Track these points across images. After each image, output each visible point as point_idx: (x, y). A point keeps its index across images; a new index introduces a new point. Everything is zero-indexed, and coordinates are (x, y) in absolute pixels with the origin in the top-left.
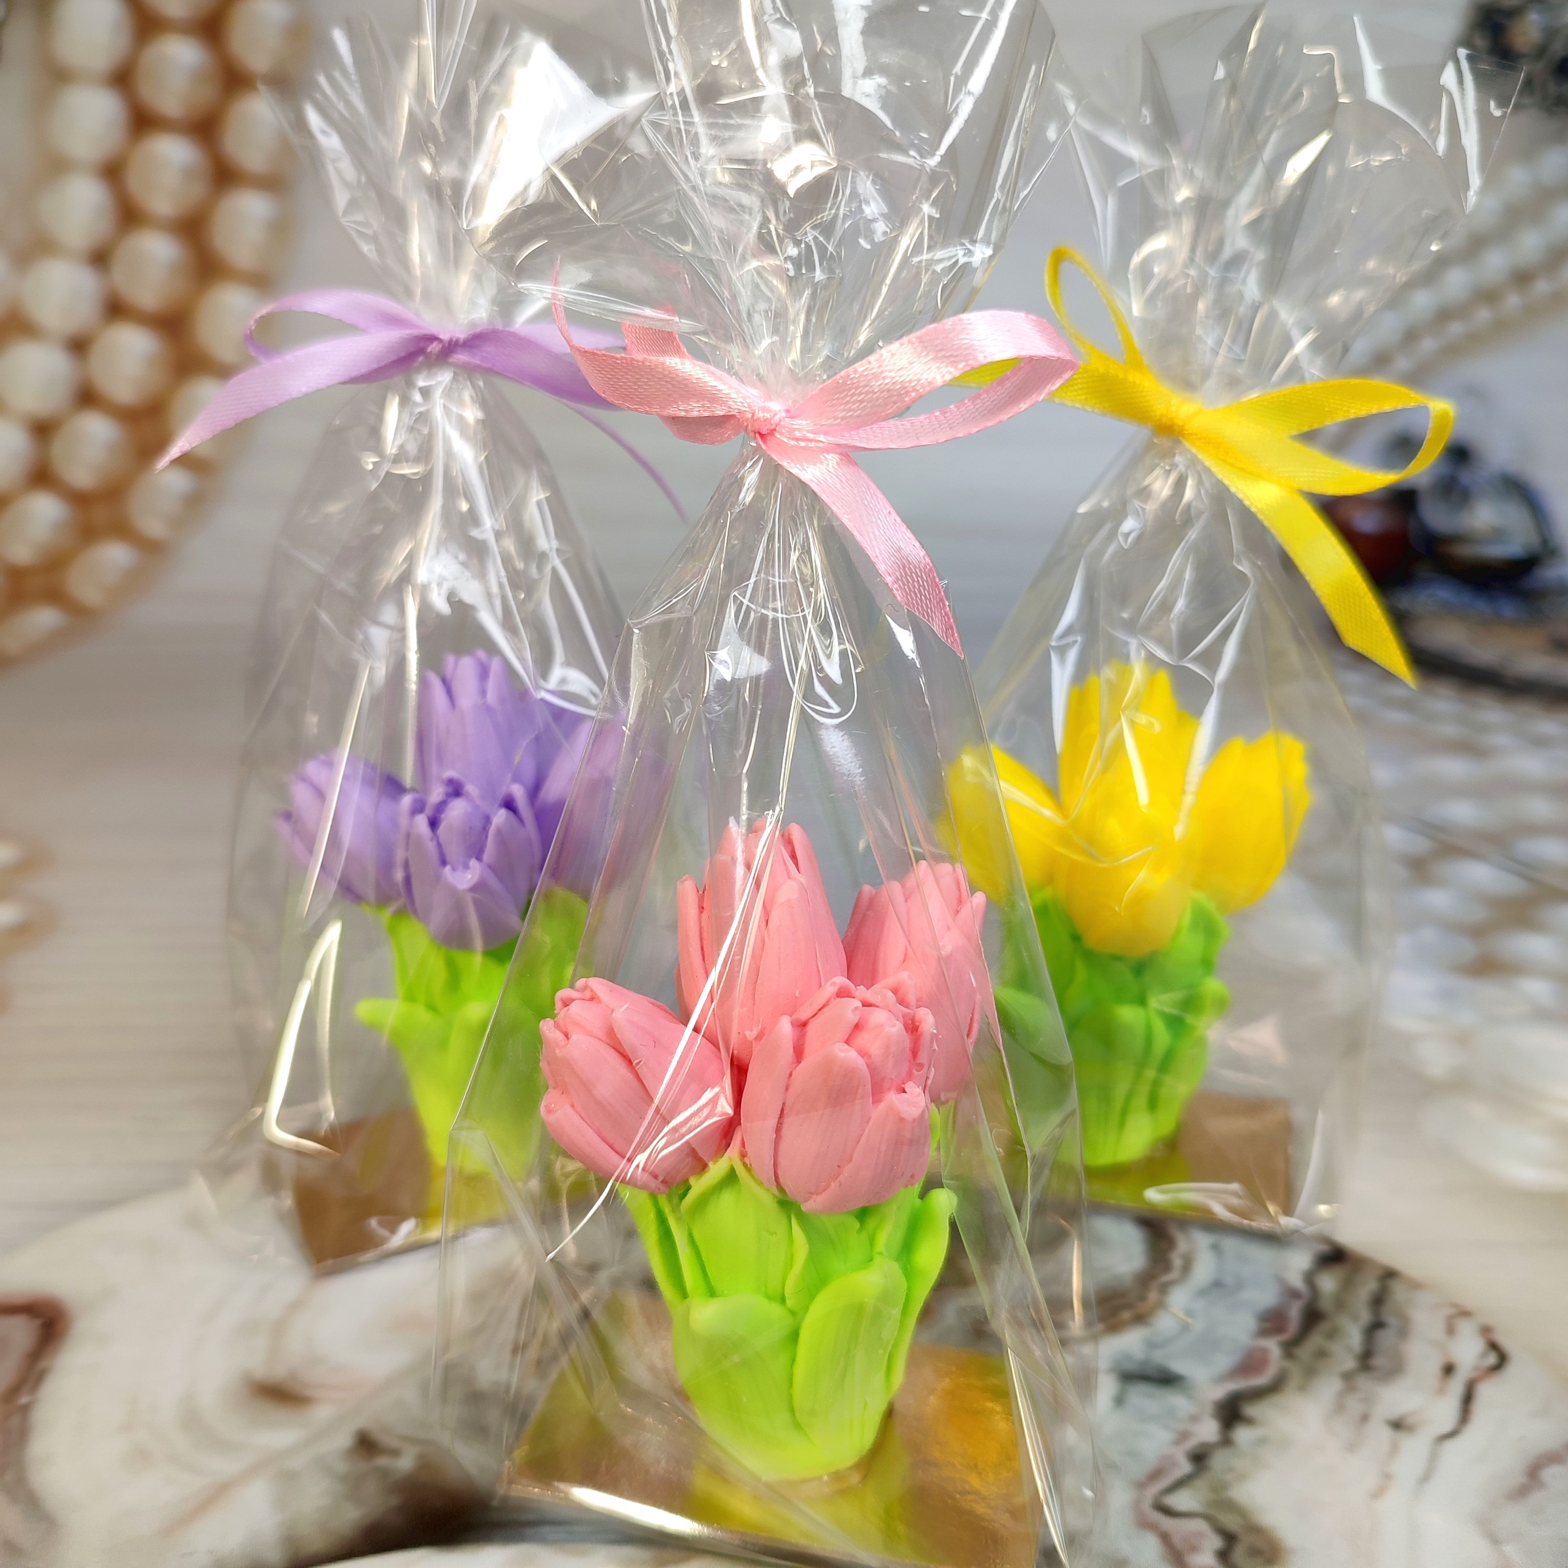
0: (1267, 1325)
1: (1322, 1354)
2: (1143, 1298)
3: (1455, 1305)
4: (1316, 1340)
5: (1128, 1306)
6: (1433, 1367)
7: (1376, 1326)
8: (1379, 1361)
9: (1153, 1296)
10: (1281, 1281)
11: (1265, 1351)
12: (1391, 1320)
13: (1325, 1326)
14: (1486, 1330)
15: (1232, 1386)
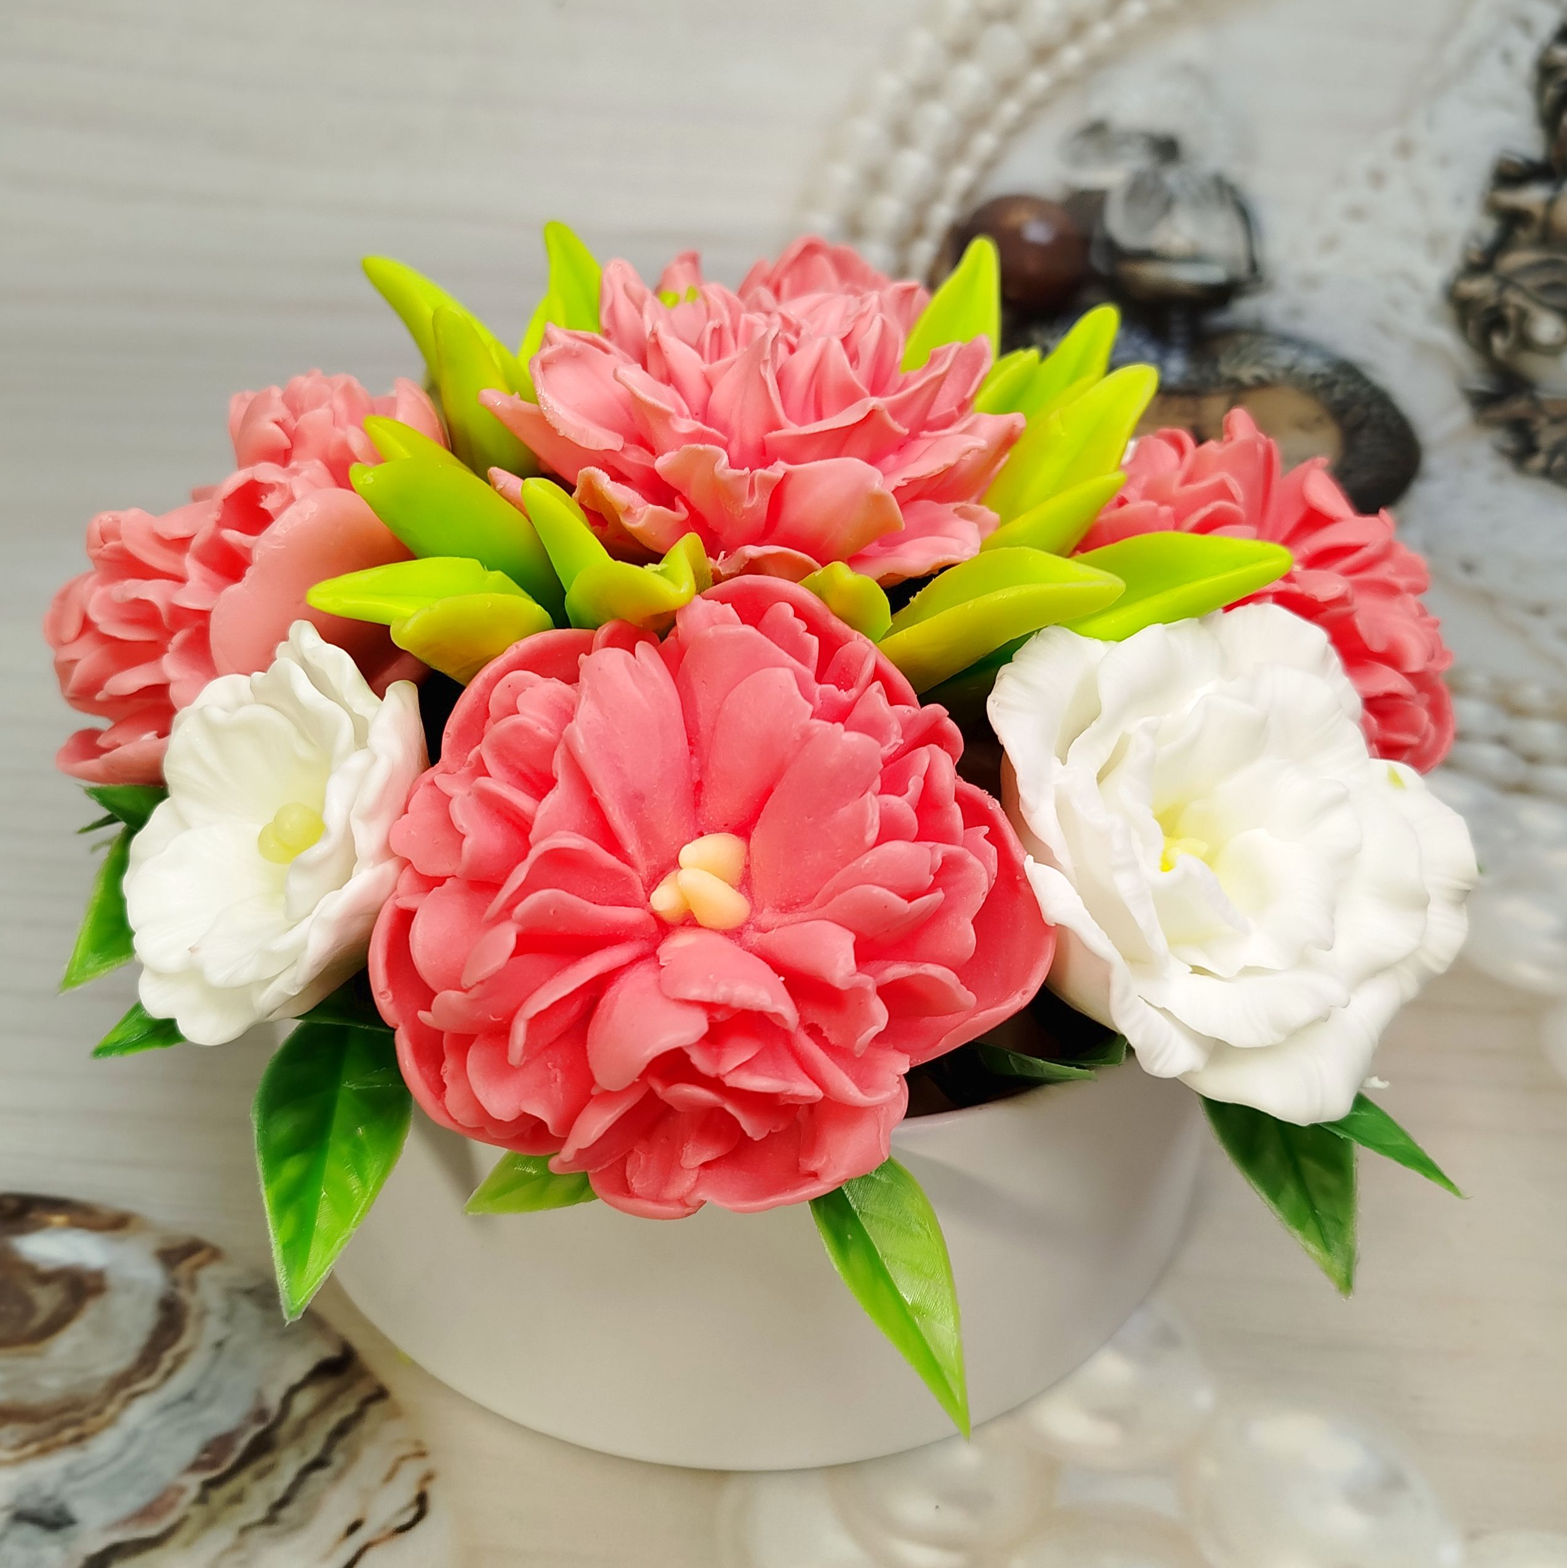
0: (206, 1457)
1: (237, 1499)
2: (98, 1412)
3: (418, 1443)
4: (244, 1478)
5: (78, 1422)
6: (340, 1525)
7: (319, 1463)
8: (287, 1513)
9: (111, 1410)
10: (259, 1395)
11: (181, 1491)
12: (338, 1458)
13: (265, 1461)
14: (428, 1477)
15: (117, 1537)
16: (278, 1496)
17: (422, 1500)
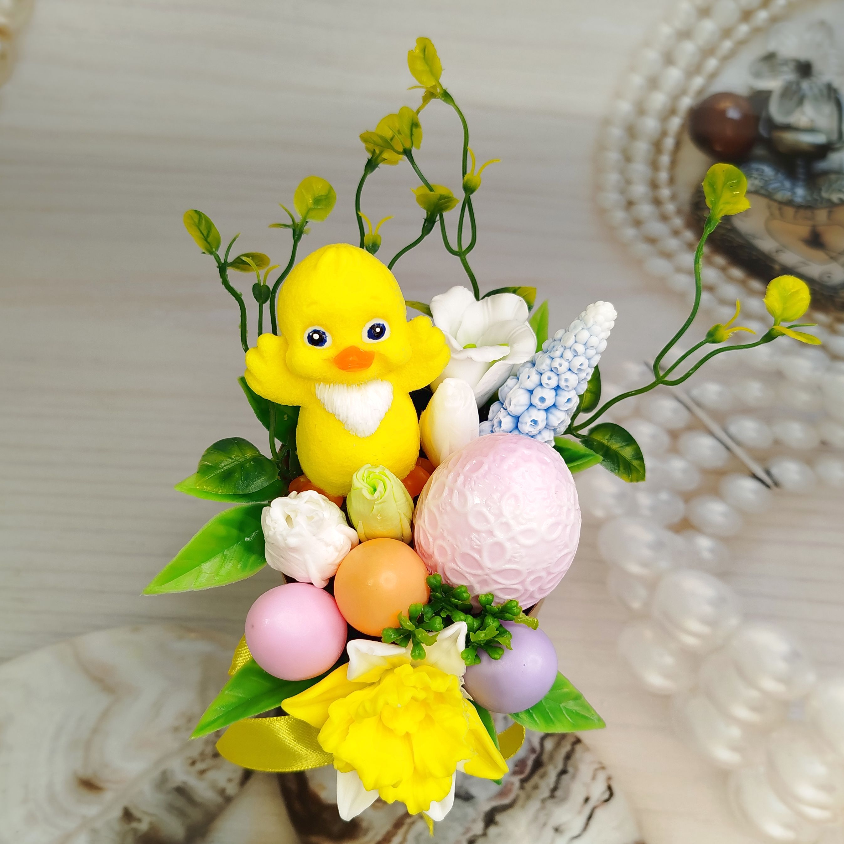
0: (517, 768)
1: (536, 787)
3: (600, 763)
4: (535, 779)
6: (581, 799)
7: (564, 772)
8: (558, 793)
10: (529, 741)
11: (512, 784)
12: (570, 769)
13: (541, 771)
14: (609, 778)
15: (494, 804)
16: (552, 785)
17: (610, 788)
